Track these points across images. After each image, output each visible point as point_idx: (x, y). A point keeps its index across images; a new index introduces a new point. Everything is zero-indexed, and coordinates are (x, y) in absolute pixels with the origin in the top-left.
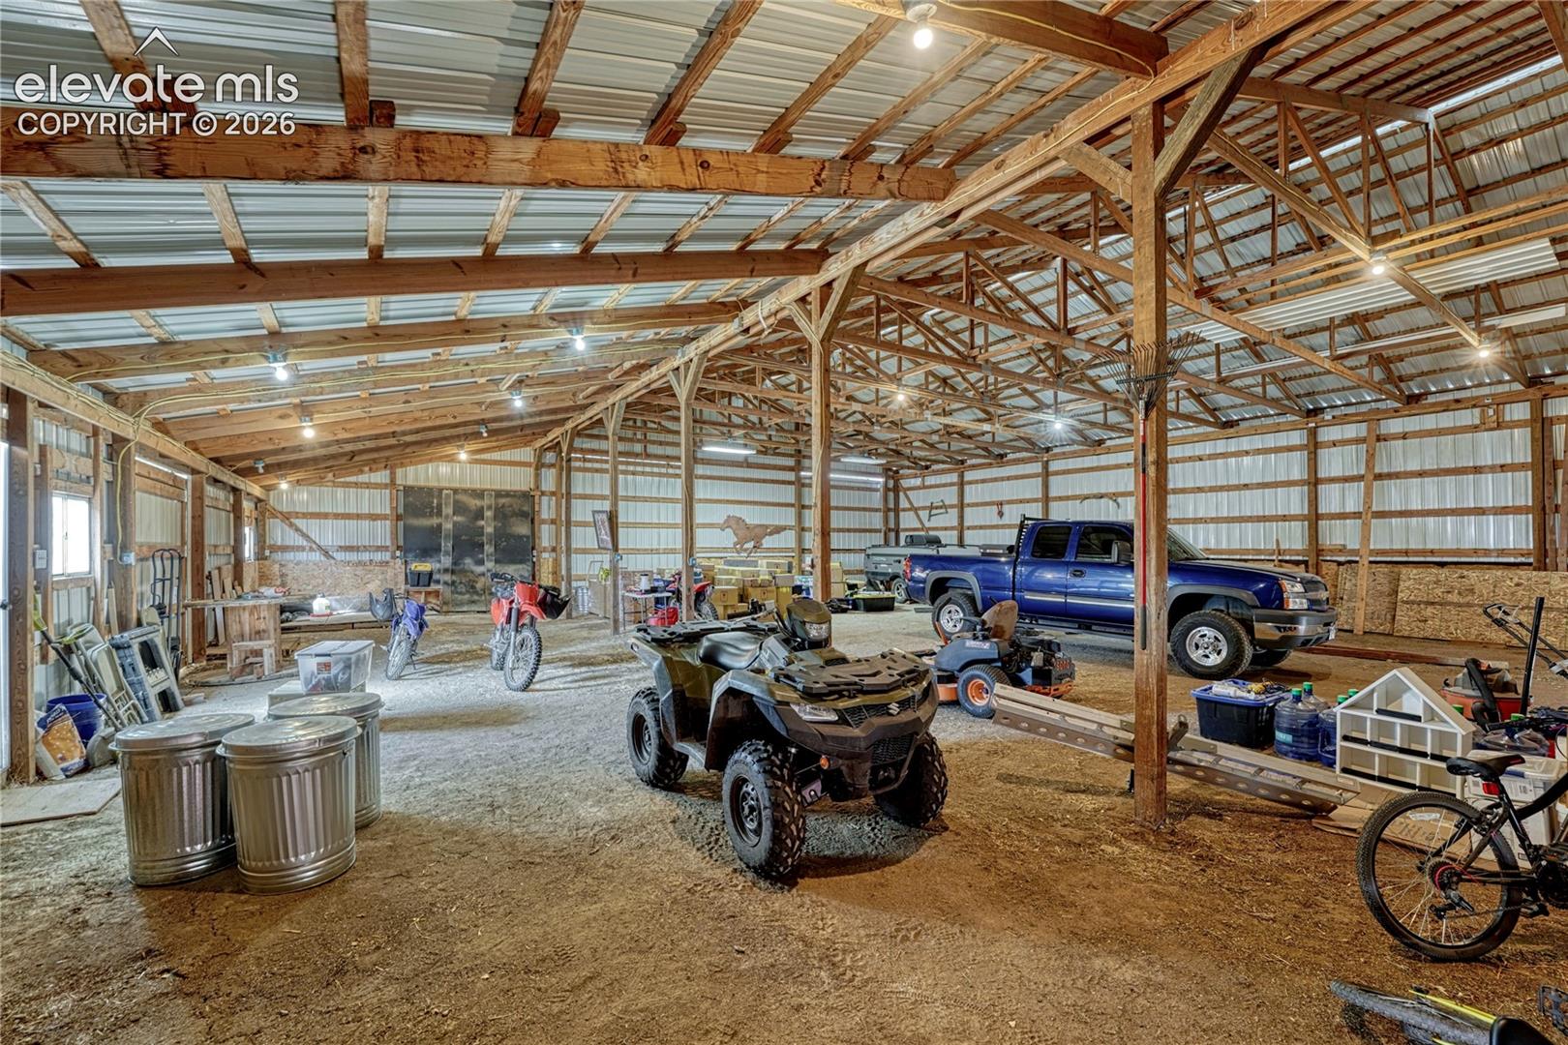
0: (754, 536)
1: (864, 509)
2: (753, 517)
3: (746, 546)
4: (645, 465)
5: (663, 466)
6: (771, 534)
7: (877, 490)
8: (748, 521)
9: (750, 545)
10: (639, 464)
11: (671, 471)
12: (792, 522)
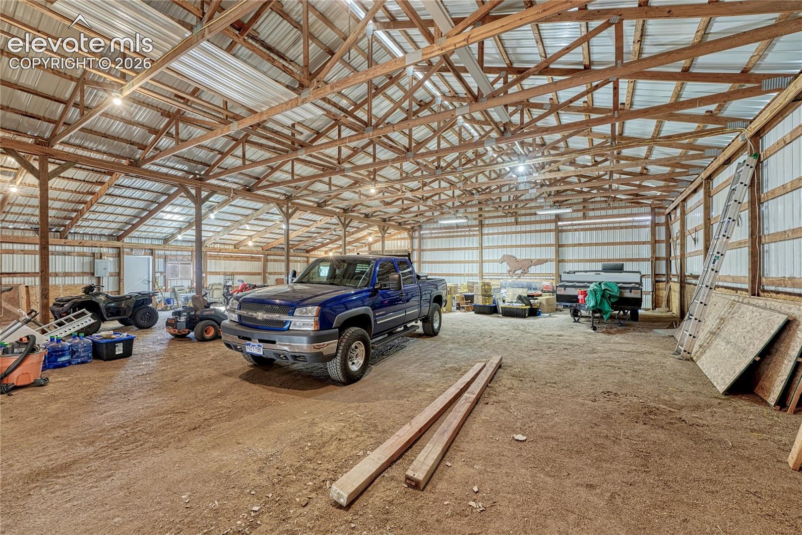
0: (523, 267)
1: (627, 243)
2: (522, 254)
3: (517, 272)
4: (457, 232)
5: (467, 231)
6: (535, 265)
7: (645, 227)
8: (518, 257)
9: (519, 272)
10: (455, 232)
11: (471, 233)
12: (553, 256)
